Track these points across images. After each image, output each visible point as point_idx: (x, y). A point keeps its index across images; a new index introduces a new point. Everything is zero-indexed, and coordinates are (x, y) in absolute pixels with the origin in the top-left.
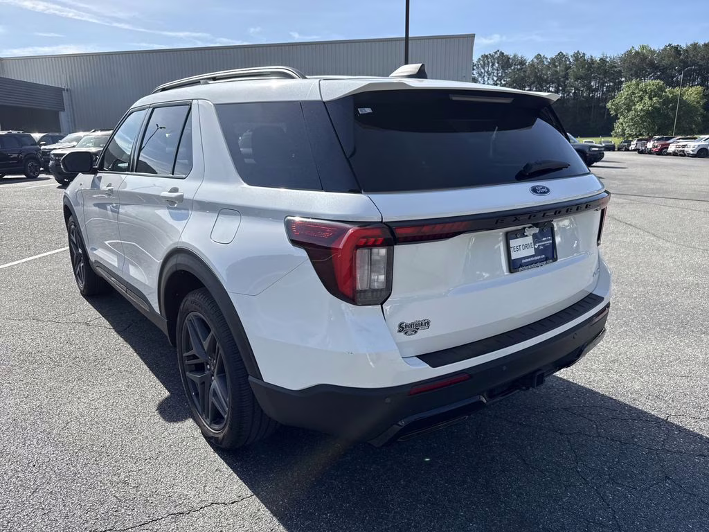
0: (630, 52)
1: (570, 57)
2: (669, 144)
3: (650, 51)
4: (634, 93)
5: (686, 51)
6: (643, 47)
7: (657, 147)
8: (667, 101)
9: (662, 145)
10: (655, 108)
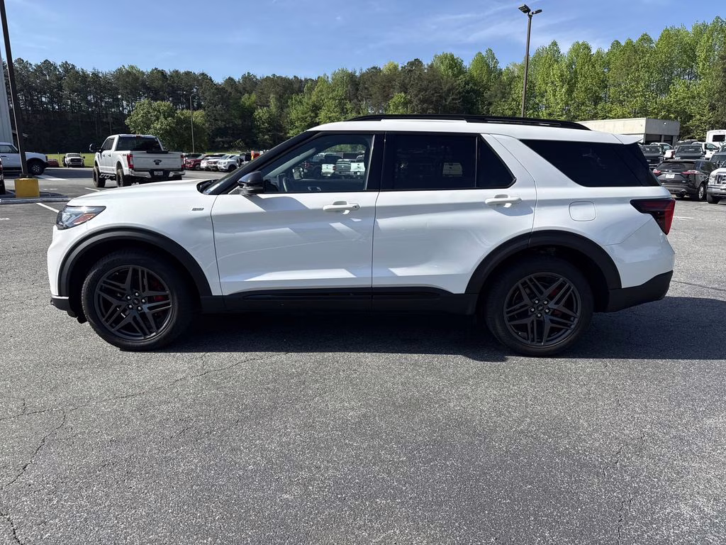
0: (120, 70)
1: (58, 67)
2: (200, 161)
3: (139, 71)
4: (149, 113)
5: (171, 76)
6: (132, 67)
7: (190, 163)
8: (179, 121)
9: (195, 161)
10: (171, 127)
